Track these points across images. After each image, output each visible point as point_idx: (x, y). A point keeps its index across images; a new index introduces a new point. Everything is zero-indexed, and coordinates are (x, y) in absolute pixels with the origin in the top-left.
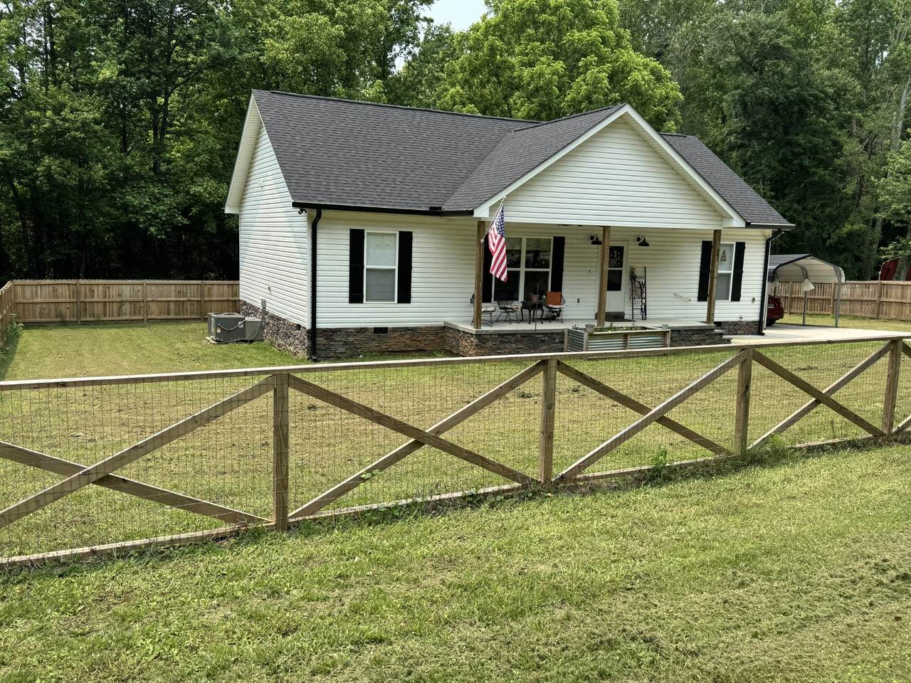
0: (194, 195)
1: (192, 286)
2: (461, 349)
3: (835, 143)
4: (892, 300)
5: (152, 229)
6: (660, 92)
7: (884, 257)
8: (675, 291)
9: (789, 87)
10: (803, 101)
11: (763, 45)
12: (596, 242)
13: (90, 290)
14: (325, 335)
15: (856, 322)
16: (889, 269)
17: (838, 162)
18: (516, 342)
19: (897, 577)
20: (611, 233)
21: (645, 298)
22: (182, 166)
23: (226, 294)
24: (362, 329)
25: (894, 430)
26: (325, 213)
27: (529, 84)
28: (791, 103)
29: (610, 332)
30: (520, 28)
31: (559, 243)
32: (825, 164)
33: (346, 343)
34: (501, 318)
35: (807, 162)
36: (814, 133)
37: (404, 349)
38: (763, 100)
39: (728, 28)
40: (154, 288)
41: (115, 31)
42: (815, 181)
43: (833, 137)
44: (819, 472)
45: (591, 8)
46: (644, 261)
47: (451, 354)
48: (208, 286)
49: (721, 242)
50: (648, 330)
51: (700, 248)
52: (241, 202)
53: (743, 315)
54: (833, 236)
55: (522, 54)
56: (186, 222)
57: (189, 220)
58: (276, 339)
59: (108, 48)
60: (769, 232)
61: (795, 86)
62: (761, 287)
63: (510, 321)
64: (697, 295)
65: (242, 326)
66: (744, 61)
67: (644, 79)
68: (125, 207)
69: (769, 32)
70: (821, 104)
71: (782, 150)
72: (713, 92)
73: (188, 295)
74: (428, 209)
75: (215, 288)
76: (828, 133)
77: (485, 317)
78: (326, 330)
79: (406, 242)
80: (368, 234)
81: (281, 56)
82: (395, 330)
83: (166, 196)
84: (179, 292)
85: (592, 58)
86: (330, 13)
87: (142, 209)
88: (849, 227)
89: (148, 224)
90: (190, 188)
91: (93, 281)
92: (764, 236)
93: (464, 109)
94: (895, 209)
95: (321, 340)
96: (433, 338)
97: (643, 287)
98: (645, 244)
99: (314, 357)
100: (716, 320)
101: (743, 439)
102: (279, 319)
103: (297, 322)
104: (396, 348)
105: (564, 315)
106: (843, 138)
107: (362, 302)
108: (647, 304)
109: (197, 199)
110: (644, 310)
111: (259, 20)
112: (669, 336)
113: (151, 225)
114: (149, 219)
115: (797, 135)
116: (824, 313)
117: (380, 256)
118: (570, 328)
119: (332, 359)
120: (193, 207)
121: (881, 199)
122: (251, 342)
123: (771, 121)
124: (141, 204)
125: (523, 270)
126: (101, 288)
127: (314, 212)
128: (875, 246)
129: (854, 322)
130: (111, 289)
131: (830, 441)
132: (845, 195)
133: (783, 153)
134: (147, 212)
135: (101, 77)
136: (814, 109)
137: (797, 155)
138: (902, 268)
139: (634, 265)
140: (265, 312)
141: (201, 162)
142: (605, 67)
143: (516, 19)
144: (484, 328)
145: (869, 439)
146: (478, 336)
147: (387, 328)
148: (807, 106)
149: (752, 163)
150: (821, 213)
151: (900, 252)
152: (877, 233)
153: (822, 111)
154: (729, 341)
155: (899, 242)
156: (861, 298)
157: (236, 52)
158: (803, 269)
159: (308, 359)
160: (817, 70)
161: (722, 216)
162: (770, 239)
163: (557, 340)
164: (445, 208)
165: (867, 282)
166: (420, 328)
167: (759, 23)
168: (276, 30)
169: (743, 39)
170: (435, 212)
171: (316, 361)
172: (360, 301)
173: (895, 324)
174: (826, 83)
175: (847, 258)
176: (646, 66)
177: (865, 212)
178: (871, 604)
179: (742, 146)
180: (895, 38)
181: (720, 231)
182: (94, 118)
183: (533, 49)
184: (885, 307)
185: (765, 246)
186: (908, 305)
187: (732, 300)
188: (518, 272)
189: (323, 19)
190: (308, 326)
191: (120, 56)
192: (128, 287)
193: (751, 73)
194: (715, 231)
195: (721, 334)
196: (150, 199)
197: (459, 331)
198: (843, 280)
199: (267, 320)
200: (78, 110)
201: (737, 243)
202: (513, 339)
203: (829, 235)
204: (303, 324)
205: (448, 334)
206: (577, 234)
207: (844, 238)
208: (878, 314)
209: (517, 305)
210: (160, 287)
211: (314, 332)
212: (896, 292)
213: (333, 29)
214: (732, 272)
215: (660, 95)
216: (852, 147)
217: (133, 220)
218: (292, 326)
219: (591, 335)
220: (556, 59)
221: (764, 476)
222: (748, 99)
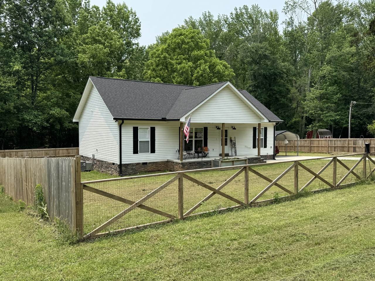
0: (51, 114)
1: (52, 151)
2: (175, 169)
3: (287, 89)
4: (315, 146)
5: (35, 128)
6: (227, 73)
7: (308, 130)
8: (245, 145)
9: (270, 70)
10: (275, 74)
11: (260, 55)
12: (219, 129)
13: (10, 154)
14: (125, 166)
15: (303, 154)
16: (309, 134)
17: (289, 96)
18: (195, 165)
19: (355, 218)
20: (225, 125)
21: (236, 148)
22: (46, 103)
23: (65, 153)
24: (138, 163)
25: (336, 185)
26: (125, 121)
27: (180, 70)
28: (271, 75)
29: (227, 160)
30: (174, 50)
31: (206, 129)
32: (284, 97)
33: (132, 169)
34: (187, 157)
35: (278, 96)
36: (280, 86)
37: (153, 170)
38: (261, 74)
39: (248, 49)
40: (36, 152)
41: (18, 51)
42: (281, 103)
43: (286, 87)
44: (320, 198)
45: (200, 42)
46: (235, 135)
47: (171, 171)
48: (58, 150)
49: (261, 127)
50: (240, 159)
51: (253, 130)
52: (80, 117)
53: (268, 153)
54: (289, 123)
55: (176, 59)
56: (48, 125)
57: (49, 124)
58: (101, 169)
59: (17, 58)
60: (275, 123)
61: (272, 69)
62: (273, 142)
63: (191, 158)
64: (252, 146)
65: (85, 165)
66: (254, 60)
67: (221, 69)
68: (23, 120)
69: (263, 50)
70: (282, 75)
71: (269, 92)
72: (242, 71)
73: (50, 154)
74: (161, 119)
75: (61, 151)
76: (285, 86)
77: (184, 157)
78: (125, 165)
79: (153, 130)
80: (139, 128)
81: (85, 60)
82: (150, 163)
83: (40, 115)
84: (46, 153)
85: (202, 61)
86: (104, 44)
87: (30, 121)
88: (295, 119)
89: (32, 126)
90: (49, 112)
91: (11, 150)
92: (273, 125)
93: (155, 79)
94: (311, 113)
95: (123, 168)
96: (163, 165)
97: (235, 144)
98: (234, 129)
99: (121, 175)
100: (261, 155)
101: (297, 189)
102: (102, 161)
103: (112, 162)
104: (150, 170)
105: (210, 155)
106: (290, 88)
107: (138, 153)
108: (237, 150)
109: (53, 116)
110: (236, 152)
111: (75, 46)
112: (247, 161)
113: (34, 127)
114: (33, 125)
115: (274, 86)
116: (291, 151)
117: (144, 136)
118: (214, 159)
119: (127, 175)
120: (51, 119)
121: (306, 109)
122: (90, 171)
123: (265, 82)
124: (30, 118)
125: (194, 139)
126: (14, 153)
127: (121, 121)
128: (304, 126)
129: (302, 154)
130: (18, 153)
131: (320, 189)
132: (292, 108)
133: (269, 93)
134: (33, 122)
135: (15, 69)
136: (279, 77)
137: (274, 94)
138: (315, 134)
139: (231, 136)
140: (94, 159)
141: (53, 101)
142: (207, 64)
143: (173, 46)
144: (184, 161)
145: (330, 188)
146: (182, 164)
147: (147, 163)
148: (277, 76)
149: (258, 97)
150: (284, 114)
151: (314, 128)
152: (304, 121)
153: (282, 78)
154: (265, 162)
155: (313, 124)
156: (304, 145)
157: (68, 59)
158: (284, 136)
159: (119, 176)
160: (279, 63)
161: (261, 119)
162: (275, 126)
163: (209, 164)
164: (167, 118)
165: (305, 139)
166: (159, 162)
167: (258, 47)
168: (82, 50)
169: (253, 52)
170: (164, 119)
171: (121, 176)
172: (137, 153)
173: (317, 154)
174: (283, 68)
175: (294, 131)
176: (221, 63)
177: (300, 114)
178: (351, 224)
179: (255, 91)
180: (305, 50)
181: (260, 124)
182: (12, 86)
183: (180, 58)
184: (312, 148)
185: (273, 128)
186: (321, 147)
187: (264, 148)
188: (192, 140)
189: (101, 46)
190: (119, 163)
191: (21, 61)
192: (25, 152)
193: (256, 64)
194: (259, 124)
195: (263, 160)
196: (33, 116)
197: (174, 162)
198: (299, 139)
199: (96, 162)
200: (6, 82)
201: (264, 128)
202: (194, 164)
203: (288, 122)
204: (115, 163)
205: (169, 164)
206: (212, 126)
207: (293, 123)
208: (310, 151)
209: (193, 152)
210: (38, 152)
211: (121, 165)
212: (316, 142)
213: (105, 50)
214: (263, 138)
215: (227, 74)
216: (293, 90)
217: (27, 125)
218: (110, 164)
219: (222, 162)
220: (189, 61)
221: (305, 199)
222: (256, 74)
